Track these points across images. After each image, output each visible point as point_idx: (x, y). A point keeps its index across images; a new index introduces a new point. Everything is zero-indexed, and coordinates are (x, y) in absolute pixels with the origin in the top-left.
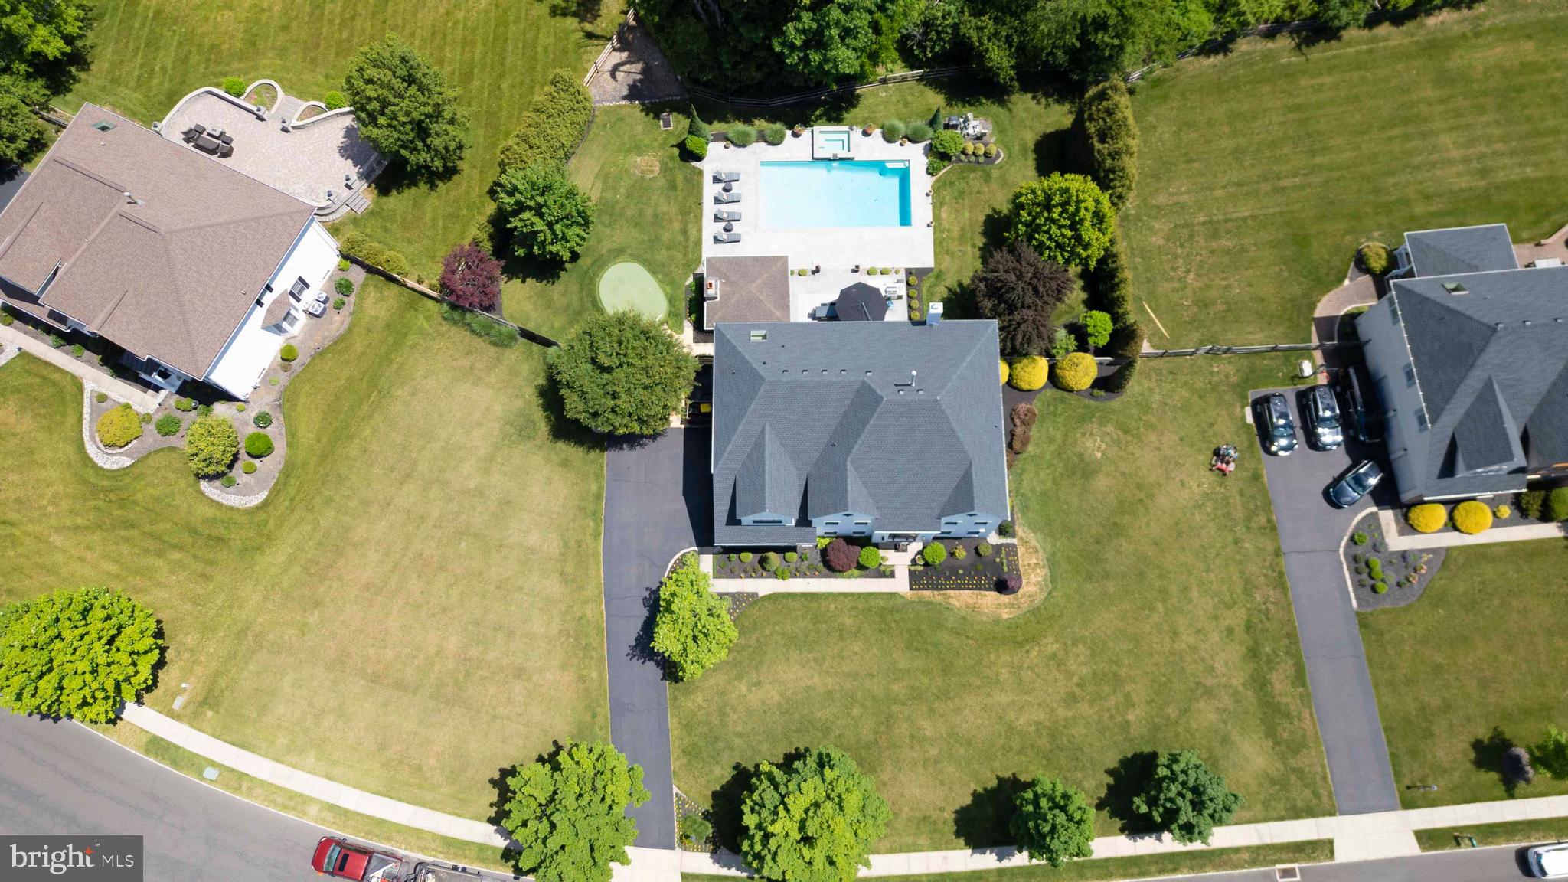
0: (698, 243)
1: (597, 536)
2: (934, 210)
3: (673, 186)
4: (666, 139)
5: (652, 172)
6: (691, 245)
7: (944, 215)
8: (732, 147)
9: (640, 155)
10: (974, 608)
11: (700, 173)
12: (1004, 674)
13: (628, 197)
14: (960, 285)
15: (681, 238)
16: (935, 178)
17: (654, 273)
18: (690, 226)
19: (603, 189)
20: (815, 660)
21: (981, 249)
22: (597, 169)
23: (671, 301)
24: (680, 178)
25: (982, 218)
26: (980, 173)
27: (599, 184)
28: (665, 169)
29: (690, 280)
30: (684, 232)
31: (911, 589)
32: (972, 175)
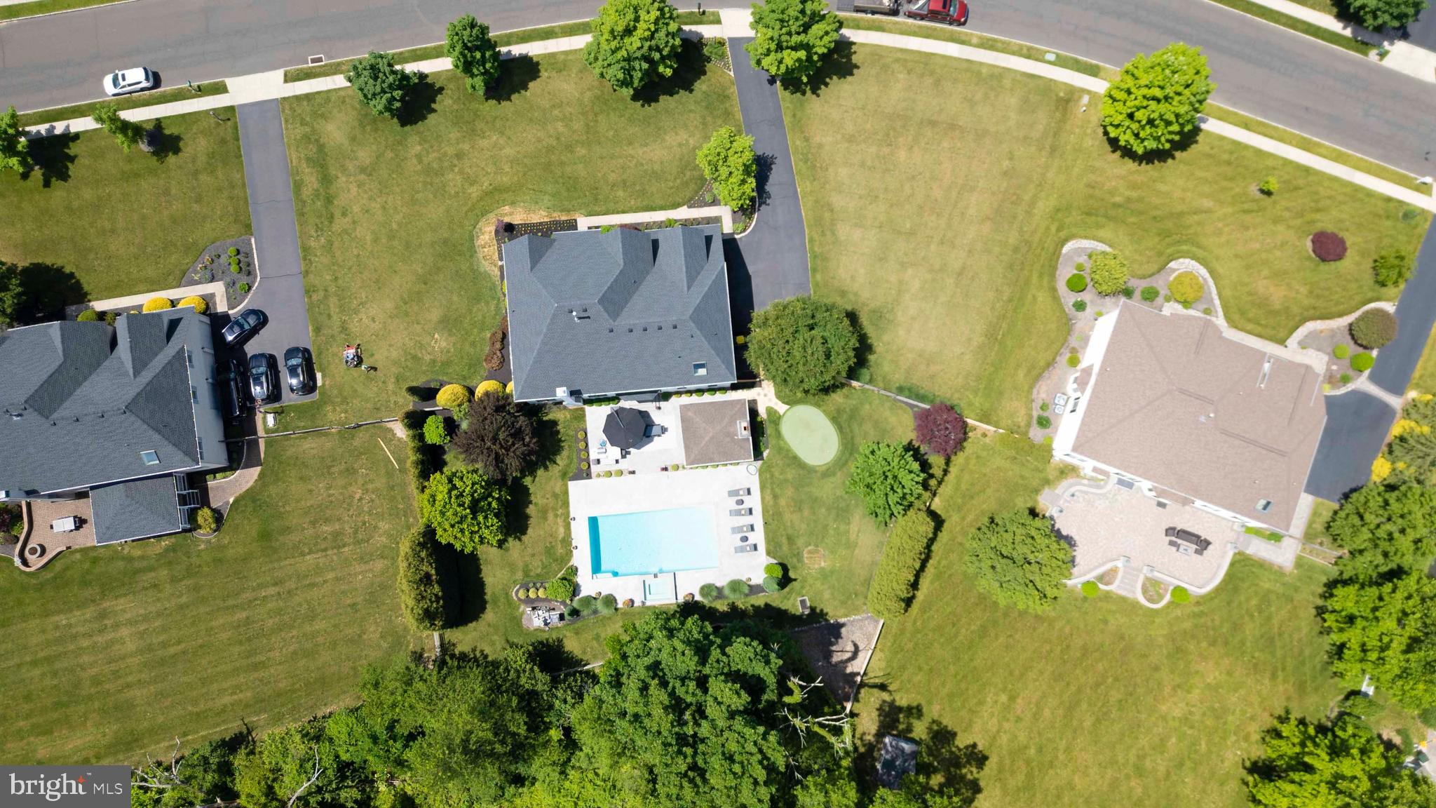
0: (763, 488)
1: (811, 240)
2: (570, 533)
3: (790, 539)
4: (803, 587)
5: (810, 552)
6: (768, 485)
7: (562, 530)
8: (744, 580)
9: (822, 569)
10: (529, 211)
11: (768, 553)
12: (507, 168)
13: (827, 525)
14: (546, 468)
15: (778, 491)
16: (571, 564)
17: (795, 458)
18: (771, 503)
19: (849, 532)
20: (642, 165)
21: (530, 502)
22: (857, 551)
23: (779, 435)
24: (785, 548)
25: (530, 531)
26: (532, 574)
27: (853, 537)
28: (798, 556)
29: (765, 454)
30: (775, 497)
31: (576, 220)
32: (539, 571)
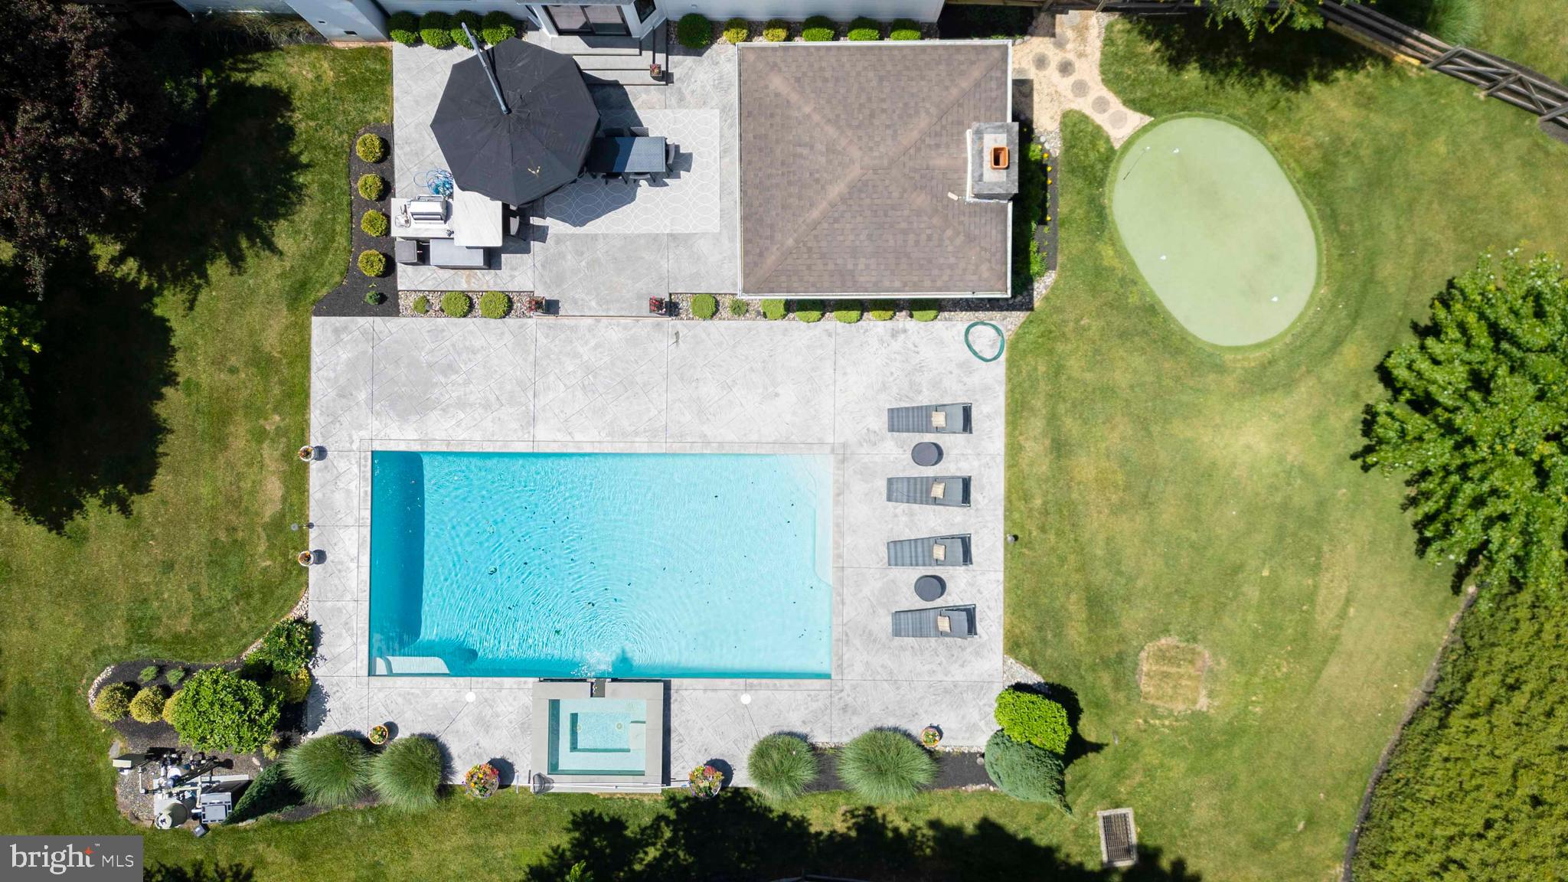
0: (1017, 410)
2: (304, 504)
3: (1098, 606)
4: (1119, 774)
5: (1162, 656)
6: (1038, 403)
7: (274, 488)
8: (917, 730)
9: (1198, 717)
11: (1014, 646)
13: (1237, 569)
14: (237, 261)
15: (1071, 426)
16: (297, 613)
17: (1152, 310)
18: (1044, 468)
19: (1311, 597)
21: (171, 379)
22: (1333, 669)
23: (1099, 218)
24: (1076, 632)
25: (162, 480)
26: (159, 632)
27: (1325, 619)
28: (1121, 665)
29: (1041, 287)
30: (1060, 448)
32: (183, 624)
